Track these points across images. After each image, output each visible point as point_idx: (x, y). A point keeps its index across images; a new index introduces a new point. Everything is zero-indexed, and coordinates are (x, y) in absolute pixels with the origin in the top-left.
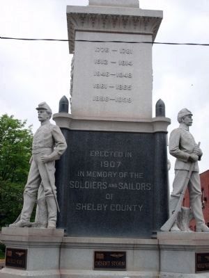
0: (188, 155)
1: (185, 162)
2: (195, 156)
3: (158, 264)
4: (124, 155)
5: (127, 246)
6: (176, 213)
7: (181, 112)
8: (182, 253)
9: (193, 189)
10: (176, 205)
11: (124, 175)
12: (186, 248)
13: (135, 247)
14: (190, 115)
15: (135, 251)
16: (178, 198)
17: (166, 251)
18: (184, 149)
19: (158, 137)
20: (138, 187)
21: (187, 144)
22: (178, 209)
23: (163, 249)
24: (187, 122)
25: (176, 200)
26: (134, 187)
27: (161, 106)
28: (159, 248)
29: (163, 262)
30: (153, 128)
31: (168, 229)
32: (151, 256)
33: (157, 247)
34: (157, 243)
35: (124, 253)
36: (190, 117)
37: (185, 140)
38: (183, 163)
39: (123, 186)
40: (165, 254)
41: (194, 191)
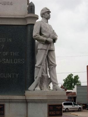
0: (45, 39)
1: (44, 44)
2: (50, 39)
3: (26, 112)
4: (6, 40)
5: (5, 101)
6: (38, 78)
7: (42, 10)
8: (40, 105)
9: (50, 62)
10: (38, 72)
11: (6, 53)
12: (42, 101)
13: (10, 101)
14: (49, 12)
15: (11, 104)
16: (40, 68)
17: (31, 104)
18: (43, 35)
19: (29, 28)
20: (16, 62)
21: (45, 31)
22: (39, 75)
23: (29, 102)
24: (46, 17)
25: (38, 69)
26: (13, 62)
27: (32, 6)
28: (26, 102)
29: (29, 111)
30: (26, 21)
31: (33, 89)
32: (21, 107)
33: (25, 101)
34: (25, 99)
35: (3, 105)
36: (49, 13)
37: (44, 29)
38: (42, 45)
39: (6, 61)
40: (30, 105)
41: (51, 63)
